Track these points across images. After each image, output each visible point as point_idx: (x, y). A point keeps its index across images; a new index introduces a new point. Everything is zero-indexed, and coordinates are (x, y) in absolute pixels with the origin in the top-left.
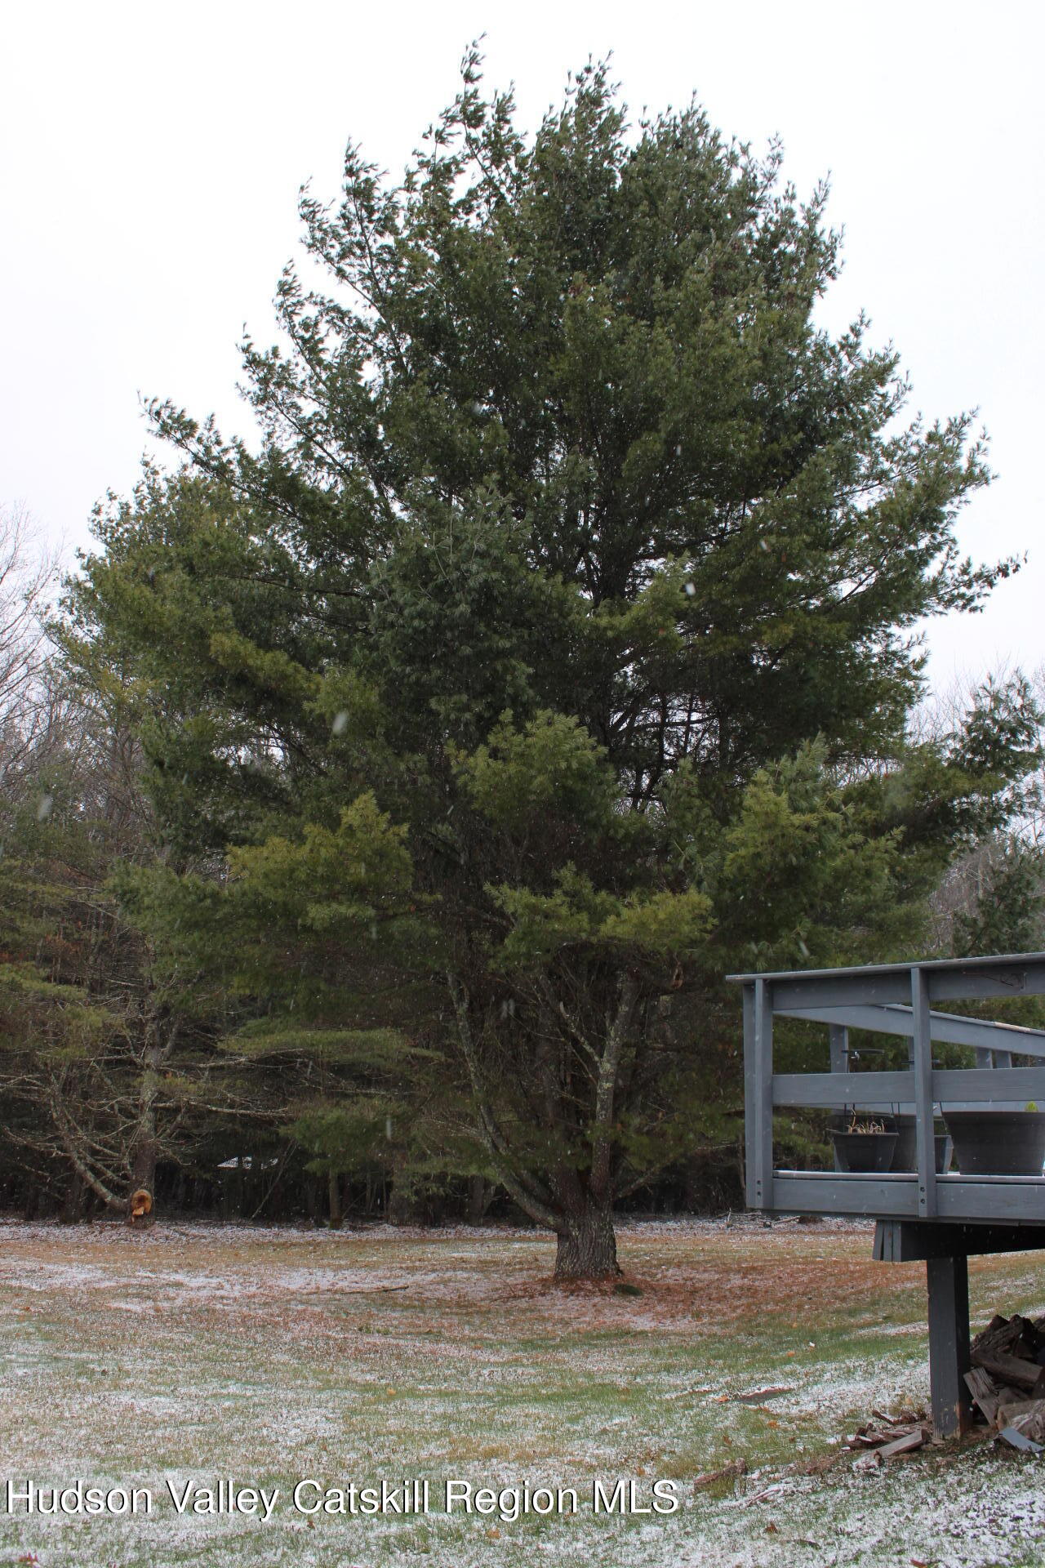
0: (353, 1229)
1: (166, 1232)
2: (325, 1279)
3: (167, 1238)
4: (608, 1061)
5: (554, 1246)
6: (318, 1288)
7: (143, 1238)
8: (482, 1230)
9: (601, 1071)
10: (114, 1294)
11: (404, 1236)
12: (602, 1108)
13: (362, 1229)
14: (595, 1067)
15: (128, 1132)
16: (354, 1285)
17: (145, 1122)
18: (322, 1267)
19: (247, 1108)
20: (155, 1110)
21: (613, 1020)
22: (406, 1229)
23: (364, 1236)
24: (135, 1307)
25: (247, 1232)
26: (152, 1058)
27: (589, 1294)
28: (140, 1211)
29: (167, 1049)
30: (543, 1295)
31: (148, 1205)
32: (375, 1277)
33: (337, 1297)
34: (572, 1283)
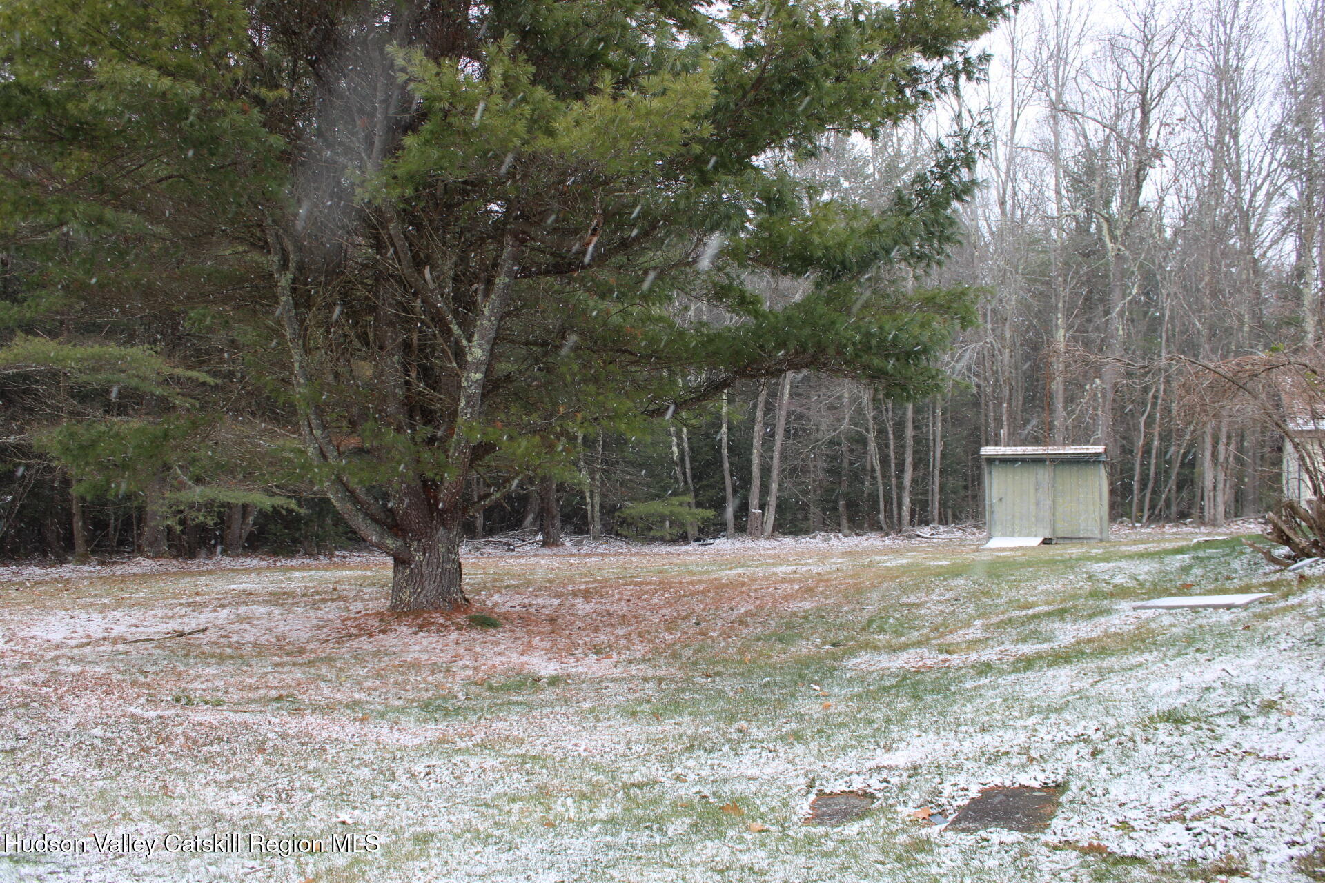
0: (103, 563)
2: (94, 624)
4: (480, 346)
5: (389, 573)
6: (89, 636)
8: (242, 559)
9: (469, 359)
11: (163, 569)
12: (468, 404)
14: (460, 354)
16: (134, 629)
18: (81, 607)
21: (487, 294)
23: (118, 570)
27: (442, 630)
30: (384, 632)
32: (155, 616)
33: (120, 647)
34: (417, 617)
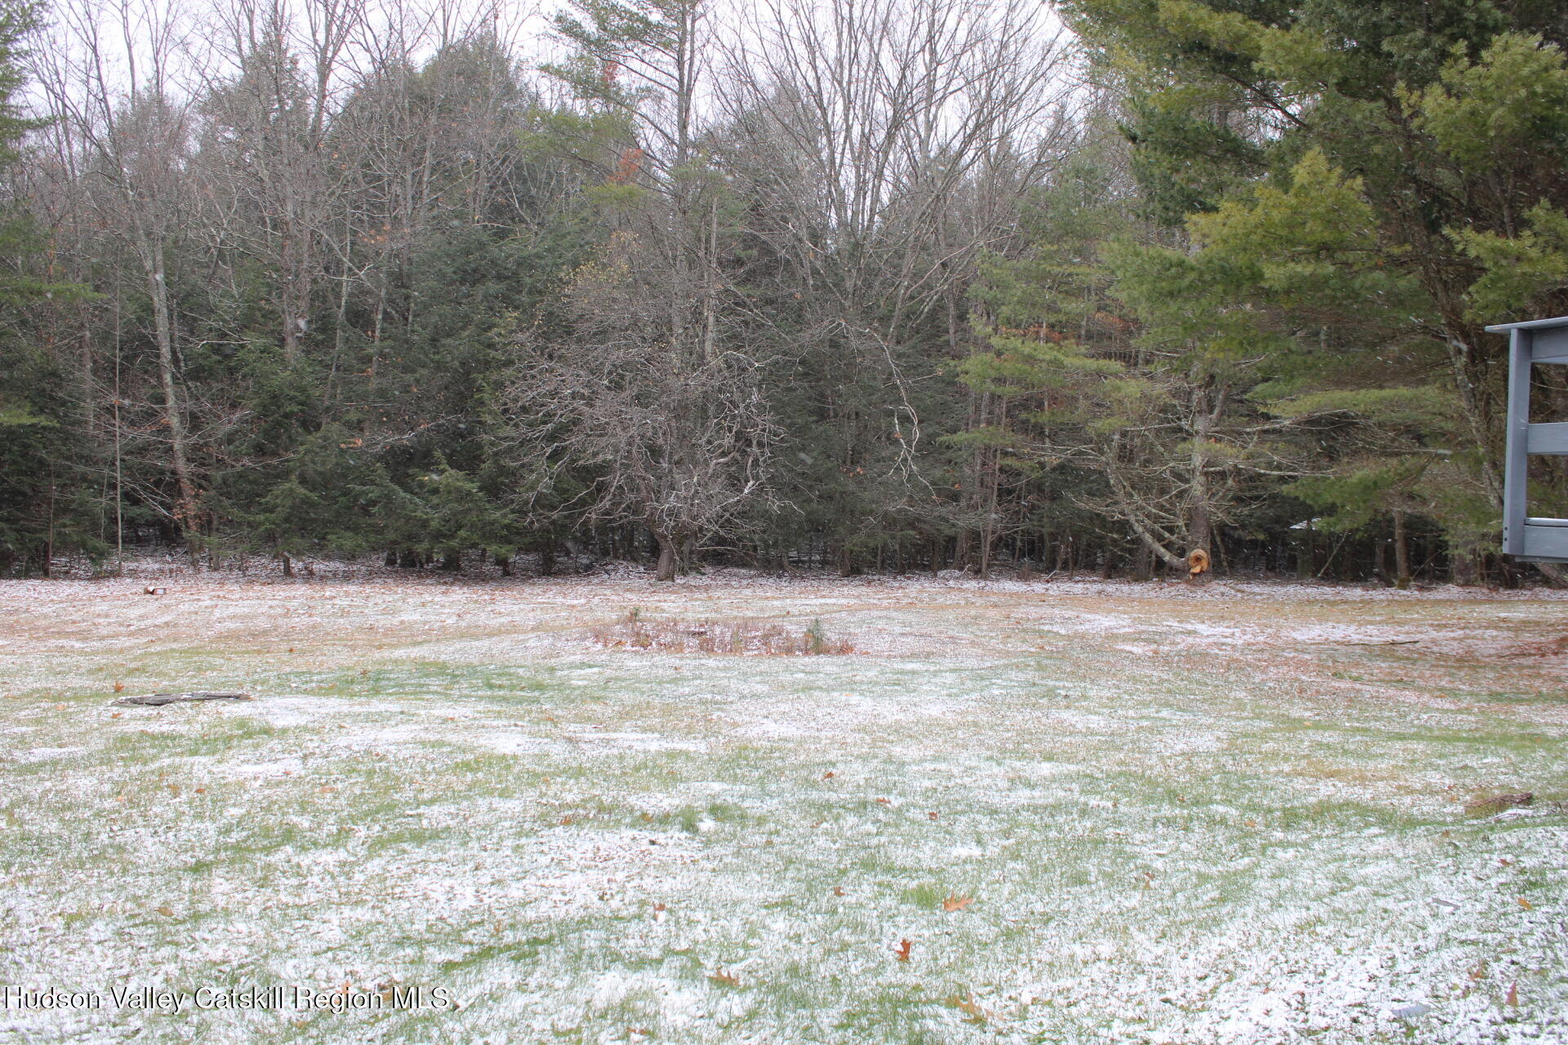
0: (1421, 589)
1: (1222, 589)
3: (1223, 594)
6: (1327, 640)
7: (1199, 593)
10: (1126, 638)
11: (1469, 596)
13: (1429, 590)
15: (1181, 495)
17: (1197, 486)
19: (1294, 470)
20: (1206, 474)
22: (1473, 589)
24: (1138, 649)
25: (1309, 590)
26: (1201, 424)
28: (1197, 570)
29: (1214, 416)
31: (1205, 564)
33: (1338, 647)
